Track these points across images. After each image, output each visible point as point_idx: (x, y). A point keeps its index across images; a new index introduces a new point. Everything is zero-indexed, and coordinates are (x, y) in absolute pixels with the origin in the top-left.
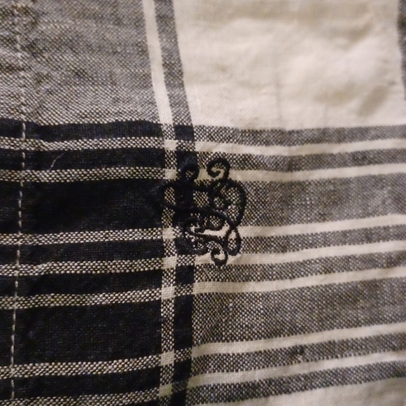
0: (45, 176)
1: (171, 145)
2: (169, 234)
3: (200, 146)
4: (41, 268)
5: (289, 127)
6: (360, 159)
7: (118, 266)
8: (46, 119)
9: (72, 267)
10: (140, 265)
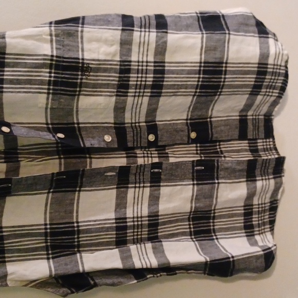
0: (64, 64)
1: (81, 61)
2: (80, 73)
3: (85, 61)
4: (63, 76)
5: (100, 59)
6: (111, 65)
7: (72, 77)
8: (64, 56)
9: (67, 76)
10: (76, 77)
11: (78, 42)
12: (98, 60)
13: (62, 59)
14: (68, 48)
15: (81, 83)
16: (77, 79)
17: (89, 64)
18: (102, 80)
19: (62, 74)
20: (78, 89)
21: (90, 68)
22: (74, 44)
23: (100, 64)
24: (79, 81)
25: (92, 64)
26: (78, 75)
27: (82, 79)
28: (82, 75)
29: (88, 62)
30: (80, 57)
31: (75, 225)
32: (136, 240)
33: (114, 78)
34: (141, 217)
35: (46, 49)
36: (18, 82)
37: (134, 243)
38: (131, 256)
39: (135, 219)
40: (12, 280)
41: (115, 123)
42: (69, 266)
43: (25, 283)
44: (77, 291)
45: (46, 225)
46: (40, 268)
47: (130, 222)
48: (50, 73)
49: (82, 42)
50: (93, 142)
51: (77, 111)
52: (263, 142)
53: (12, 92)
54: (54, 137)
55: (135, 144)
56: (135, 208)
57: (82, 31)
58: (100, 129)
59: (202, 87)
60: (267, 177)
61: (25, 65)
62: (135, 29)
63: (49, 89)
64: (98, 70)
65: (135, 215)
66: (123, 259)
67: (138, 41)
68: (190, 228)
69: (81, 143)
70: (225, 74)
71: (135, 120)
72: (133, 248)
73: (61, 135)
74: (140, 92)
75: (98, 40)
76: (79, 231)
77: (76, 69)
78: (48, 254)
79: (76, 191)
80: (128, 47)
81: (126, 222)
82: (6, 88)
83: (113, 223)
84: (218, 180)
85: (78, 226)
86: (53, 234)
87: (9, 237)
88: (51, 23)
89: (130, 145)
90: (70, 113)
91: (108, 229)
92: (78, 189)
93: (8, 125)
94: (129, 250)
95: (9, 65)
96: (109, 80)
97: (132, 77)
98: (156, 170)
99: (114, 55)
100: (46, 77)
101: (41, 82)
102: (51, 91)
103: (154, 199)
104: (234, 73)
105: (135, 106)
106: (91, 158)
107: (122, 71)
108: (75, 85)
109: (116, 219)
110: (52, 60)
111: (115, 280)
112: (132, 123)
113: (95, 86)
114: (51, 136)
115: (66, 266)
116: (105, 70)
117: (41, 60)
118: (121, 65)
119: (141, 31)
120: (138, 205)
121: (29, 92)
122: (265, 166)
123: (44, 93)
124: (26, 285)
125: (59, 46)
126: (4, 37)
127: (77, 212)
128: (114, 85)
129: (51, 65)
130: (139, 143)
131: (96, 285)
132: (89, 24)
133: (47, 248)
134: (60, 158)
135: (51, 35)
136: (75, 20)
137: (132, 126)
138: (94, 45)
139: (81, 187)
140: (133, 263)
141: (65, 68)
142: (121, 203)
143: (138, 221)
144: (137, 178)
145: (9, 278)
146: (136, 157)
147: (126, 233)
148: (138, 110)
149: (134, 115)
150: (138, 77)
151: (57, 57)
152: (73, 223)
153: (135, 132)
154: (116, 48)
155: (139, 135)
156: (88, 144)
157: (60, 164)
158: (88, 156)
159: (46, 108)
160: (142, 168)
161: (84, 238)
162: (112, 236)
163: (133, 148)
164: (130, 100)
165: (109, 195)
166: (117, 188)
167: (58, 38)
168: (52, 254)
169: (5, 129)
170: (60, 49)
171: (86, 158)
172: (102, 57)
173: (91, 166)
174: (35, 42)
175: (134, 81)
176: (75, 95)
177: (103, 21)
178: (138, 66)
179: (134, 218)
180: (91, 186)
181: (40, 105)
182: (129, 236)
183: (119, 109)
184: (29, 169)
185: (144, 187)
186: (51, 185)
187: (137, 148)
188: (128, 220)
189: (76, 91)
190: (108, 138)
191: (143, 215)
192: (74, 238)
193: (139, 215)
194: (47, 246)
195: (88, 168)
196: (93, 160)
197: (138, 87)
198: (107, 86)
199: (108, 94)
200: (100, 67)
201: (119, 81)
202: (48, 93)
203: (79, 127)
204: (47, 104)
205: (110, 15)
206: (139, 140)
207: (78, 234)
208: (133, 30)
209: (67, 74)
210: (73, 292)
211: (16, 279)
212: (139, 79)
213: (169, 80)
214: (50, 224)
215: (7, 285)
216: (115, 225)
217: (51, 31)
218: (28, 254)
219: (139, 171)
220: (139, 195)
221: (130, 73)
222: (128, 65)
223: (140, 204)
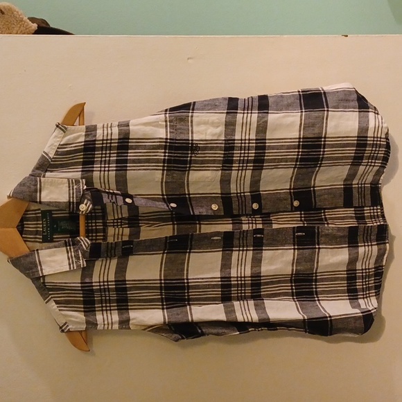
0: (176, 145)
1: (190, 142)
2: (190, 152)
3: (194, 142)
5: (207, 139)
6: (216, 143)
7: (183, 155)
8: (177, 139)
10: (186, 155)
11: (188, 126)
12: (205, 140)
13: (174, 141)
14: (180, 131)
15: (191, 160)
16: (188, 157)
17: (197, 144)
18: (209, 157)
19: (175, 153)
20: (188, 166)
21: (198, 148)
22: (186, 127)
23: (207, 144)
24: (189, 159)
25: (200, 144)
26: (188, 154)
27: (191, 157)
28: (191, 154)
29: (197, 142)
30: (190, 139)
31: (186, 281)
32: (240, 298)
33: (219, 155)
34: (245, 277)
35: (162, 133)
36: (139, 161)
37: (238, 300)
38: (234, 311)
39: (239, 279)
40: (133, 324)
41: (221, 194)
42: (180, 316)
43: (143, 328)
44: (187, 338)
45: (161, 280)
46: (156, 316)
47: (234, 281)
48: (165, 153)
49: (192, 126)
50: (201, 210)
51: (188, 184)
52: (370, 210)
53: (134, 170)
54: (168, 206)
55: (241, 211)
56: (239, 269)
57: (192, 116)
58: (209, 199)
59: (302, 160)
60: (369, 244)
61: (145, 147)
62: (238, 111)
63: (164, 166)
64: (205, 148)
65: (239, 275)
66: (226, 313)
67: (242, 122)
68: (292, 289)
69: (191, 211)
70: (324, 148)
71: (240, 191)
72: (236, 303)
73: (173, 205)
74: (243, 166)
75: (206, 123)
76: (188, 286)
77: (187, 148)
78: (163, 305)
79: (187, 252)
80: (232, 127)
81: (231, 281)
82: (129, 167)
83: (219, 281)
84: (318, 245)
85: (188, 283)
86: (167, 288)
87: (131, 289)
88: (166, 110)
89: (235, 212)
90: (182, 185)
91: (214, 286)
93: (131, 197)
94: (233, 305)
95: (132, 148)
96: (215, 157)
97: (236, 153)
98: (258, 236)
99: (220, 135)
100: (161, 156)
101: (158, 161)
102: (165, 168)
103: (257, 262)
104: (332, 146)
105: (239, 179)
106: (200, 224)
107: (226, 149)
108: (185, 162)
109: (221, 278)
110: (166, 142)
111: (220, 331)
112: (237, 193)
113: (203, 162)
114: (166, 205)
115: (177, 315)
116: (212, 148)
117: (157, 142)
118: (225, 144)
119: (244, 113)
121: (148, 169)
122: (367, 233)
123: (160, 170)
124: (144, 330)
125: (172, 130)
126: (129, 126)
127: (187, 270)
128: (220, 160)
129: (166, 146)
130: (244, 211)
131: (203, 334)
132: (198, 109)
133: (162, 300)
134: (173, 224)
135: (166, 121)
136: (186, 107)
137: (237, 196)
138: (203, 128)
139: (190, 249)
140: (236, 317)
141: (177, 148)
142: (226, 264)
143: (241, 281)
144: (241, 242)
145: (130, 322)
146: (242, 223)
147: (231, 291)
148: (242, 182)
149: (238, 186)
150: (241, 153)
151: (170, 139)
152: (184, 279)
153: (240, 201)
154: (222, 129)
155: (244, 204)
156: (197, 213)
157: (174, 229)
158: (197, 222)
159: (162, 182)
160: (245, 234)
161: (193, 293)
162: (218, 292)
163: (239, 216)
164: (234, 173)
165: (216, 257)
166: (222, 251)
167: (172, 124)
168: (166, 305)
169: (128, 200)
170: (172, 132)
171: (196, 224)
172: (208, 137)
173: (200, 231)
174: (153, 128)
175: (237, 157)
176: (186, 171)
177: (211, 105)
178: (241, 143)
179: (237, 277)
180: (200, 249)
181: (157, 180)
182: (234, 294)
183: (225, 181)
184: (148, 233)
185: (247, 250)
186: (166, 247)
187: (243, 215)
188: (232, 279)
189: (186, 167)
190: (215, 207)
191: (246, 275)
192: (185, 293)
193: (243, 275)
194: (162, 298)
195: (198, 232)
196: (202, 226)
197: (241, 162)
198: (214, 162)
199: (214, 169)
200: (207, 146)
201: (224, 157)
202: (163, 170)
203: (190, 198)
204: (162, 179)
205: (217, 99)
206: (244, 208)
207: (188, 290)
208: (237, 113)
209: (178, 154)
210: (183, 338)
211: (137, 323)
212: (242, 155)
213: (270, 154)
214: (164, 280)
215: (129, 328)
216: (220, 283)
217: (166, 117)
218: (147, 303)
219: (242, 236)
221: (233, 150)
222: (232, 143)
223: (243, 266)
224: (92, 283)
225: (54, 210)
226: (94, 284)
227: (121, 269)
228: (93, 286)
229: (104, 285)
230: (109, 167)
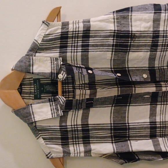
0: (121, 34)
1: (130, 32)
2: (130, 39)
3: (133, 32)
4: (121, 41)
5: (141, 30)
6: (147, 33)
7: (126, 41)
8: (122, 30)
9: (122, 41)
10: (128, 41)
11: (129, 22)
12: (140, 31)
13: (120, 32)
14: (123, 25)
15: (130, 45)
16: (128, 43)
17: (135, 34)
18: (142, 43)
19: (120, 40)
20: (129, 48)
21: (135, 36)
22: (127, 23)
23: (141, 34)
24: (129, 44)
25: (137, 34)
26: (129, 40)
27: (131, 42)
28: (131, 40)
29: (135, 33)
30: (130, 30)
31: (127, 125)
32: (162, 135)
33: (149, 41)
34: (165, 122)
35: (111, 27)
36: (97, 46)
37: (161, 137)
38: (159, 144)
39: (162, 123)
40: (93, 153)
41: (149, 67)
42: (124, 148)
43: (100, 156)
44: (129, 162)
45: (111, 124)
46: (108, 148)
47: (158, 124)
48: (113, 40)
49: (131, 22)
50: (137, 78)
51: (128, 61)
53: (93, 51)
54: (115, 75)
55: (161, 79)
56: (162, 116)
57: (131, 16)
58: (140, 71)
61: (100, 36)
62: (162, 12)
63: (113, 49)
64: (140, 37)
65: (162, 121)
66: (154, 146)
67: (164, 19)
69: (130, 79)
71: (161, 65)
72: (160, 139)
73: (119, 75)
74: (164, 49)
75: (140, 20)
76: (129, 128)
77: (128, 37)
78: (112, 140)
79: (127, 106)
80: (158, 22)
81: (156, 125)
82: (90, 49)
83: (148, 125)
85: (129, 126)
86: (115, 129)
87: (92, 130)
88: (114, 12)
89: (158, 79)
90: (124, 62)
91: (145, 128)
92: (128, 105)
93: (91, 69)
94: (158, 141)
95: (92, 37)
96: (146, 42)
97: (160, 40)
99: (150, 28)
100: (111, 42)
101: (109, 45)
102: (114, 50)
105: (161, 57)
106: (135, 87)
107: (154, 37)
108: (127, 46)
109: (150, 122)
110: (114, 33)
111: (151, 158)
112: (159, 67)
113: (138, 46)
114: (114, 75)
115: (122, 147)
116: (144, 37)
117: (109, 33)
118: (153, 34)
119: (166, 13)
120: (163, 115)
121: (102, 51)
123: (110, 51)
124: (101, 157)
125: (118, 25)
126: (89, 22)
127: (128, 118)
128: (149, 45)
129: (114, 35)
130: (163, 79)
131: (139, 159)
132: (135, 11)
133: (111, 137)
134: (118, 87)
135: (114, 19)
136: (127, 10)
137: (159, 69)
138: (138, 23)
139: (130, 104)
140: (161, 148)
141: (122, 37)
142: (153, 114)
144: (163, 99)
145: (92, 152)
146: (162, 87)
147: (156, 131)
148: (163, 59)
149: (160, 62)
150: (163, 40)
151: (117, 31)
152: (126, 124)
153: (161, 72)
154: (151, 24)
155: (163, 74)
156: (134, 79)
157: (118, 90)
158: (133, 86)
159: (111, 60)
160: (166, 93)
161: (132, 133)
162: (148, 132)
163: (159, 82)
164: (158, 53)
165: (146, 109)
166: (150, 105)
167: (118, 20)
168: (114, 140)
169: (90, 72)
170: (119, 26)
171: (132, 87)
172: (142, 29)
173: (135, 92)
174: (105, 23)
175: (161, 42)
176: (127, 52)
177: (143, 8)
178: (164, 33)
179: (160, 122)
180: (136, 103)
181: (108, 58)
182: (158, 133)
183: (152, 59)
184: (102, 93)
185: (166, 104)
186: (114, 102)
187: (162, 81)
188: (157, 123)
189: (127, 50)
190: (145, 76)
191: (166, 121)
192: (126, 132)
193: (164, 121)
194: (112, 136)
195: (133, 93)
196: (136, 88)
197: (164, 46)
198: (145, 46)
199: (146, 50)
200: (141, 35)
201: (152, 43)
202: (112, 51)
203: (128, 70)
204: (112, 57)
205: (147, 5)
206: (163, 77)
207: (129, 130)
208: (161, 13)
209: (122, 40)
210: (126, 163)
211: (96, 153)
212: (164, 41)
214: (113, 124)
215: (91, 156)
216: (149, 126)
217: (114, 16)
218: (102, 139)
219: (163, 95)
220: (163, 109)
221: (158, 38)
222: (157, 33)
223: (164, 114)
224: (67, 126)
225: (41, 79)
226: (68, 127)
227: (85, 117)
228: (67, 128)
229: (74, 128)
230: (77, 50)
